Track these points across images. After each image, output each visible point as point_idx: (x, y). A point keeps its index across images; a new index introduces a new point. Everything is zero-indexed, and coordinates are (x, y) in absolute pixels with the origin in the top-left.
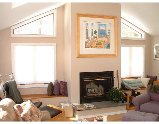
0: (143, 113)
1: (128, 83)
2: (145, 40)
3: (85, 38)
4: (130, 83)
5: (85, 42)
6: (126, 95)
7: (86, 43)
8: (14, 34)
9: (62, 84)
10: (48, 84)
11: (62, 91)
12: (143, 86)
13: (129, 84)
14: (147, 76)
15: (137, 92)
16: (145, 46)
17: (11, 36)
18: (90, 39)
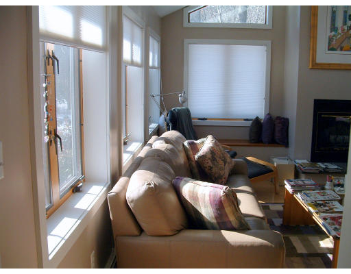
3: (329, 30)
5: (329, 36)
7: (331, 39)
8: (189, 22)
9: (278, 121)
10: (251, 122)
11: (278, 135)
17: (184, 26)
18: (340, 31)
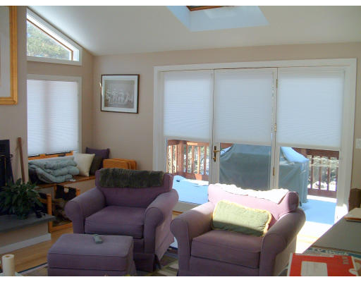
0: (97, 238)
1: (45, 167)
2: (81, 64)
4: (50, 169)
6: (44, 196)
12: (80, 172)
13: (48, 171)
14: (87, 148)
15: (69, 188)
16: (80, 79)
